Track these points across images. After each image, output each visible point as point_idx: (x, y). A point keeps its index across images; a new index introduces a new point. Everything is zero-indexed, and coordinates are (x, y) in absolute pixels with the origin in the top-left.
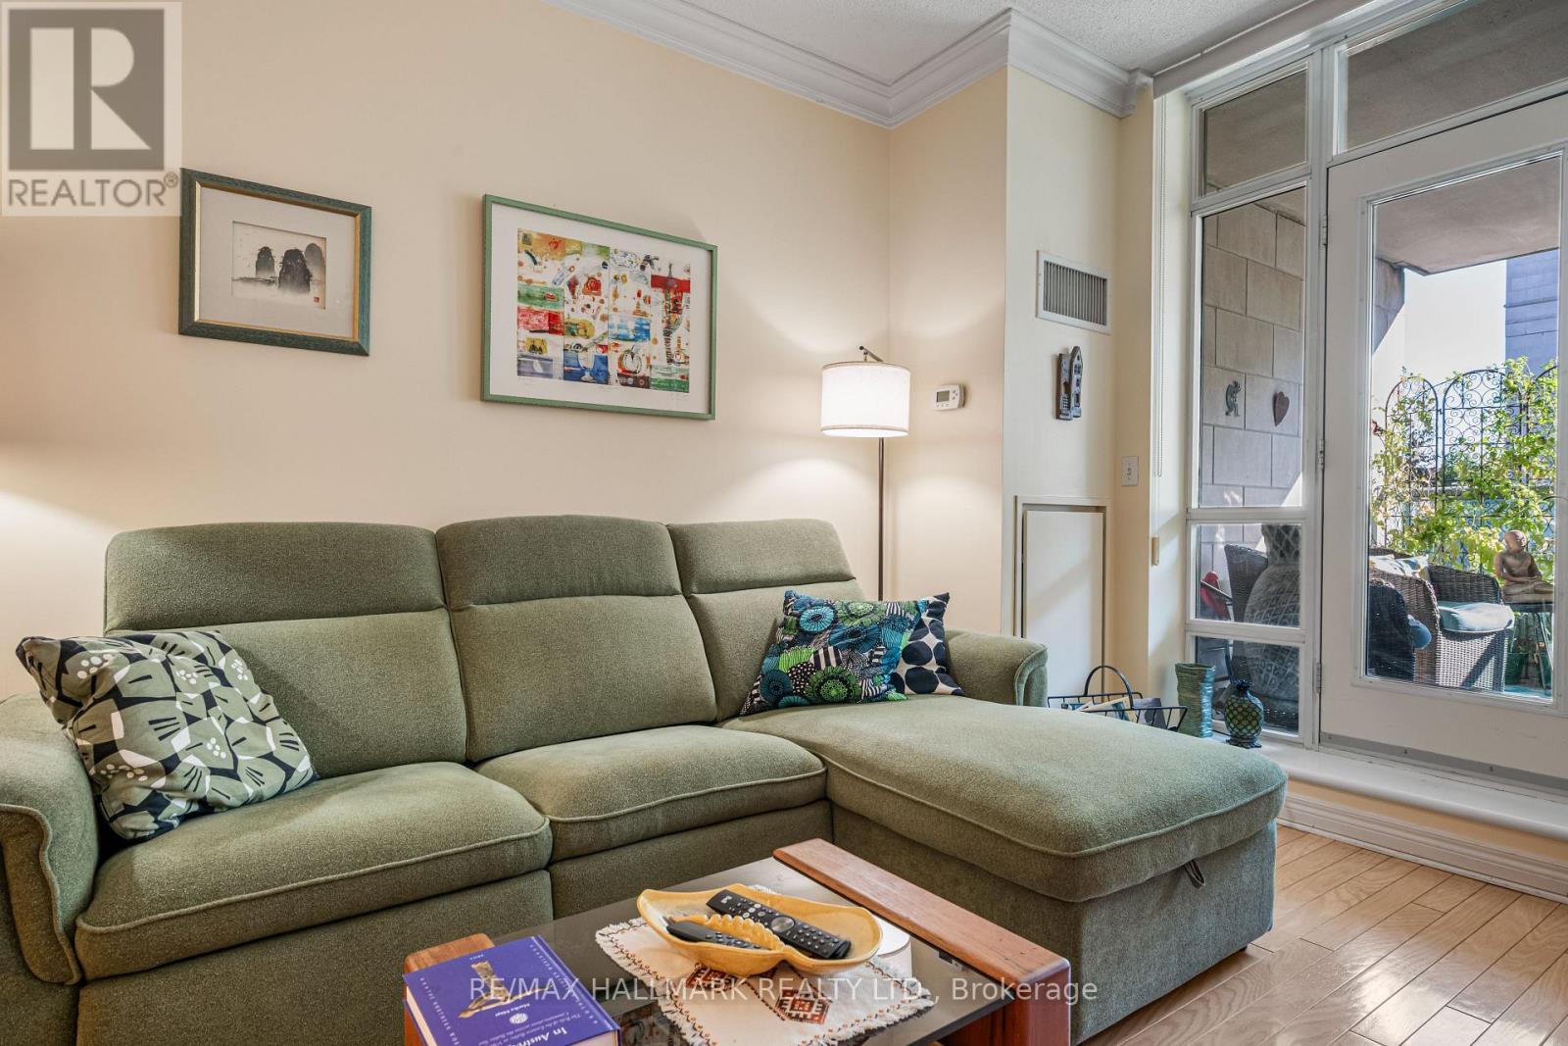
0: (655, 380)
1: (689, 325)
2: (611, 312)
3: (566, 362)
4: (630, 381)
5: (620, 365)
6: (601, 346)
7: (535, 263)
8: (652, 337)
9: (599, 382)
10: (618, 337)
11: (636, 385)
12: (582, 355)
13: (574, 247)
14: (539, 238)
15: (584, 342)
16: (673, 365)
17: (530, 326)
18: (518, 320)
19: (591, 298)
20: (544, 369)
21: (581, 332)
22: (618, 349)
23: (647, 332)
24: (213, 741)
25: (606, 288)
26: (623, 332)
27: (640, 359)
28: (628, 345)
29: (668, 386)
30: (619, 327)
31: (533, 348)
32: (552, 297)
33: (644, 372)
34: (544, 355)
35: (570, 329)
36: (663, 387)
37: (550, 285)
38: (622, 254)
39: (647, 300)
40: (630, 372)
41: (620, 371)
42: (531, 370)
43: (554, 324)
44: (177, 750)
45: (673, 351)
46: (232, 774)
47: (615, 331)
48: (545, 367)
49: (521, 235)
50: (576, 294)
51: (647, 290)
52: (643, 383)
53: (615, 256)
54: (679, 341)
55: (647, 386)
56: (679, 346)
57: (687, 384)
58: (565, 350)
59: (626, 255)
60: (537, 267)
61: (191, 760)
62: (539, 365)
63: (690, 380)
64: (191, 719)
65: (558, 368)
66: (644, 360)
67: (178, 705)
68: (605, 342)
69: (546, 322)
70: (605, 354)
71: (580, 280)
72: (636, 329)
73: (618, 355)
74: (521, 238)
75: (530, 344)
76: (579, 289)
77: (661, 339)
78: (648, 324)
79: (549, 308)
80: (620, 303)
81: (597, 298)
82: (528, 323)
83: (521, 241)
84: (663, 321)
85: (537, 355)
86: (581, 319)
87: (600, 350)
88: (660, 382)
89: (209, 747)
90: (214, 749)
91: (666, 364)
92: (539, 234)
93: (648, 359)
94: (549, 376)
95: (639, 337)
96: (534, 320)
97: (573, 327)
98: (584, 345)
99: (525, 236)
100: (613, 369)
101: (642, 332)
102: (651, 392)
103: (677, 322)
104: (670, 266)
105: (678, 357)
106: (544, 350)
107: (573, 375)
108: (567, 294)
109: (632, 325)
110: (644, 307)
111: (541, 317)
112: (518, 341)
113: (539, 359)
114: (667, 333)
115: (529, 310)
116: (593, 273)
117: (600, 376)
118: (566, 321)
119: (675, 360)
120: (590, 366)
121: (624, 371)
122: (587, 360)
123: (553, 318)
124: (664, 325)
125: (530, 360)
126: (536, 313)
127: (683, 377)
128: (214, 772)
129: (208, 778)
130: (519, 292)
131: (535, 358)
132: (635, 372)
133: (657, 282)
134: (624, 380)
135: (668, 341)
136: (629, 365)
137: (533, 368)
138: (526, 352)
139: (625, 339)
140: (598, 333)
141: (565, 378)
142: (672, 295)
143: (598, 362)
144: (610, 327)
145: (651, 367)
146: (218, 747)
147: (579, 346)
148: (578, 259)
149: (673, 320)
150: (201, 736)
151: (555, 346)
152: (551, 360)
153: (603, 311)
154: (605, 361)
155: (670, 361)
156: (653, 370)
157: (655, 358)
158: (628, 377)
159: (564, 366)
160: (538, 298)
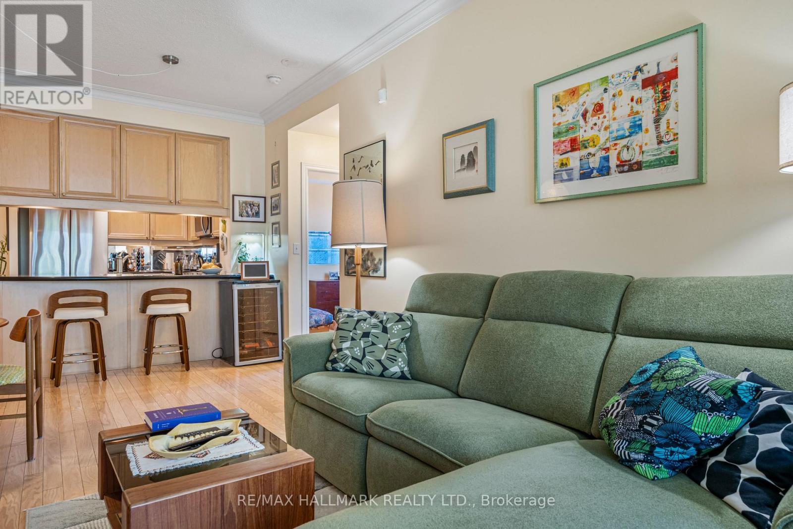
0: (646, 162)
1: (677, 106)
2: (612, 122)
3: (582, 168)
4: (626, 168)
5: (618, 159)
6: (604, 149)
7: (562, 110)
8: (644, 128)
9: (603, 175)
10: (617, 138)
11: (631, 170)
12: (591, 159)
13: (584, 89)
14: (564, 93)
15: (592, 150)
16: (663, 145)
17: (560, 152)
18: (554, 150)
19: (597, 118)
20: (568, 177)
21: (591, 144)
22: (617, 147)
23: (640, 126)
24: (358, 348)
25: (607, 107)
26: (621, 133)
27: (634, 149)
28: (624, 142)
29: (660, 163)
30: (618, 131)
31: (562, 164)
32: (572, 128)
33: (638, 158)
34: (569, 167)
35: (584, 144)
36: (654, 165)
37: (571, 121)
38: (618, 75)
39: (639, 101)
40: (626, 161)
41: (618, 163)
42: (561, 179)
43: (575, 145)
44: (343, 347)
45: (662, 134)
46: (360, 362)
47: (615, 134)
48: (569, 175)
49: (554, 97)
50: (587, 120)
51: (638, 93)
52: (638, 166)
53: (613, 80)
54: (668, 123)
55: (640, 169)
56: (668, 127)
57: (677, 157)
58: (581, 160)
59: (620, 75)
60: (564, 113)
61: (347, 352)
62: (565, 175)
63: (679, 153)
64: (353, 339)
65: (576, 174)
66: (637, 149)
67: (351, 334)
68: (608, 145)
69: (569, 145)
70: (607, 154)
71: (589, 109)
72: (631, 127)
73: (617, 151)
74: (554, 99)
75: (560, 163)
76: (588, 115)
77: (651, 127)
78: (640, 120)
79: (571, 136)
80: (617, 113)
81: (601, 116)
82: (559, 150)
83: (554, 101)
84: (653, 112)
85: (564, 168)
86: (590, 136)
87: (604, 152)
88: (652, 162)
89: (355, 350)
90: (357, 351)
91: (656, 146)
92: (564, 91)
93: (641, 147)
94: (570, 180)
95: (633, 133)
96: (563, 147)
97: (585, 142)
98: (593, 153)
99: (556, 97)
100: (613, 162)
101: (636, 127)
102: (644, 172)
103: (666, 108)
104: (658, 65)
105: (668, 137)
106: (568, 164)
107: (586, 175)
108: (582, 122)
109: (627, 125)
110: (637, 108)
111: (566, 144)
112: (554, 163)
113: (566, 170)
114: (657, 121)
115: (559, 142)
116: (598, 100)
117: (604, 171)
118: (581, 140)
119: (665, 140)
120: (597, 166)
121: (622, 162)
122: (595, 162)
123: (573, 141)
124: (654, 115)
125: (562, 173)
126: (564, 142)
127: (672, 152)
128: (353, 358)
129: (350, 359)
130: (554, 133)
131: (563, 171)
132: (630, 161)
133: (647, 83)
134: (621, 169)
135: (657, 127)
136: (625, 156)
137: (562, 178)
138: (558, 169)
139: (623, 137)
140: (602, 140)
141: (581, 179)
142: (660, 87)
143: (603, 160)
144: (611, 133)
145: (643, 152)
146: (358, 351)
147: (590, 154)
148: (587, 95)
149: (662, 107)
150: (354, 345)
151: (574, 160)
152: (572, 169)
153: (606, 123)
154: (607, 159)
155: (660, 142)
156: (645, 154)
157: (646, 144)
158: (623, 166)
159: (580, 170)
160: (564, 132)
